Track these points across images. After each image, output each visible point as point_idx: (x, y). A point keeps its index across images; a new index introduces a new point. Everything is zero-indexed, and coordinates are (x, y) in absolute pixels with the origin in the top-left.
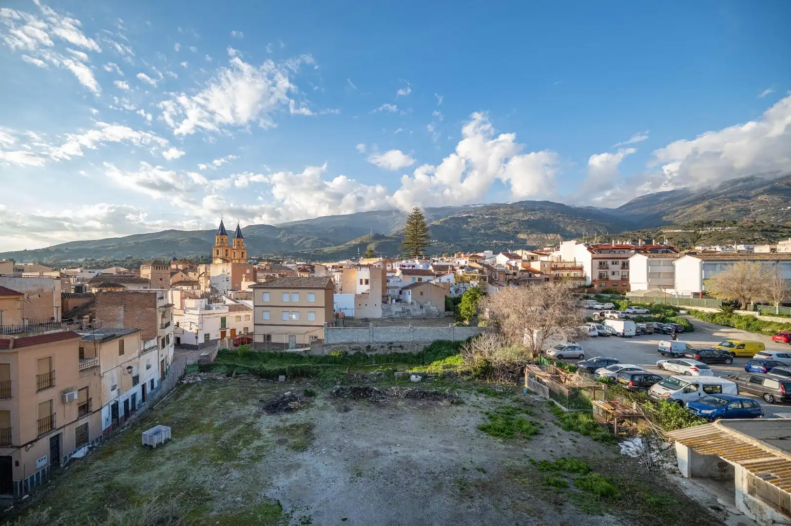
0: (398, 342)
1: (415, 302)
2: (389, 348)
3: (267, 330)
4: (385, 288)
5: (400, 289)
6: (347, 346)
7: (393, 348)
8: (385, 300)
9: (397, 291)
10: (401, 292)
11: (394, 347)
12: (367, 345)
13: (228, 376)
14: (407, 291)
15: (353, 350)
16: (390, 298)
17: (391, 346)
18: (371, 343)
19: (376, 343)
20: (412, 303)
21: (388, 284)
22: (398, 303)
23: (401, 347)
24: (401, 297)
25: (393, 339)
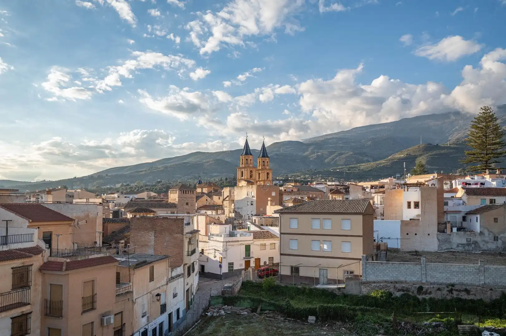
0: (463, 284)
1: (486, 232)
2: (448, 291)
3: (294, 261)
4: (442, 213)
5: (463, 214)
6: (392, 285)
7: (455, 293)
8: (442, 228)
9: (459, 217)
10: (464, 219)
11: (457, 290)
12: (418, 286)
13: (252, 311)
14: (474, 217)
15: (399, 290)
16: (449, 226)
17: (452, 290)
18: (424, 284)
19: (431, 284)
20: (481, 233)
21: (446, 208)
22: (462, 233)
23: (467, 291)
24: (465, 224)
25: (454, 280)
